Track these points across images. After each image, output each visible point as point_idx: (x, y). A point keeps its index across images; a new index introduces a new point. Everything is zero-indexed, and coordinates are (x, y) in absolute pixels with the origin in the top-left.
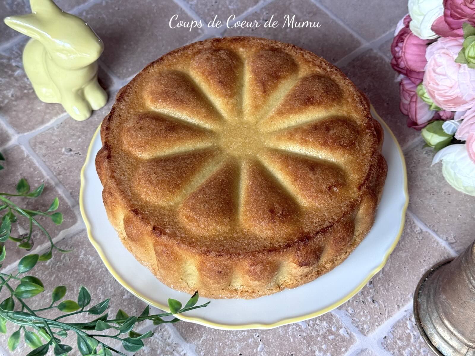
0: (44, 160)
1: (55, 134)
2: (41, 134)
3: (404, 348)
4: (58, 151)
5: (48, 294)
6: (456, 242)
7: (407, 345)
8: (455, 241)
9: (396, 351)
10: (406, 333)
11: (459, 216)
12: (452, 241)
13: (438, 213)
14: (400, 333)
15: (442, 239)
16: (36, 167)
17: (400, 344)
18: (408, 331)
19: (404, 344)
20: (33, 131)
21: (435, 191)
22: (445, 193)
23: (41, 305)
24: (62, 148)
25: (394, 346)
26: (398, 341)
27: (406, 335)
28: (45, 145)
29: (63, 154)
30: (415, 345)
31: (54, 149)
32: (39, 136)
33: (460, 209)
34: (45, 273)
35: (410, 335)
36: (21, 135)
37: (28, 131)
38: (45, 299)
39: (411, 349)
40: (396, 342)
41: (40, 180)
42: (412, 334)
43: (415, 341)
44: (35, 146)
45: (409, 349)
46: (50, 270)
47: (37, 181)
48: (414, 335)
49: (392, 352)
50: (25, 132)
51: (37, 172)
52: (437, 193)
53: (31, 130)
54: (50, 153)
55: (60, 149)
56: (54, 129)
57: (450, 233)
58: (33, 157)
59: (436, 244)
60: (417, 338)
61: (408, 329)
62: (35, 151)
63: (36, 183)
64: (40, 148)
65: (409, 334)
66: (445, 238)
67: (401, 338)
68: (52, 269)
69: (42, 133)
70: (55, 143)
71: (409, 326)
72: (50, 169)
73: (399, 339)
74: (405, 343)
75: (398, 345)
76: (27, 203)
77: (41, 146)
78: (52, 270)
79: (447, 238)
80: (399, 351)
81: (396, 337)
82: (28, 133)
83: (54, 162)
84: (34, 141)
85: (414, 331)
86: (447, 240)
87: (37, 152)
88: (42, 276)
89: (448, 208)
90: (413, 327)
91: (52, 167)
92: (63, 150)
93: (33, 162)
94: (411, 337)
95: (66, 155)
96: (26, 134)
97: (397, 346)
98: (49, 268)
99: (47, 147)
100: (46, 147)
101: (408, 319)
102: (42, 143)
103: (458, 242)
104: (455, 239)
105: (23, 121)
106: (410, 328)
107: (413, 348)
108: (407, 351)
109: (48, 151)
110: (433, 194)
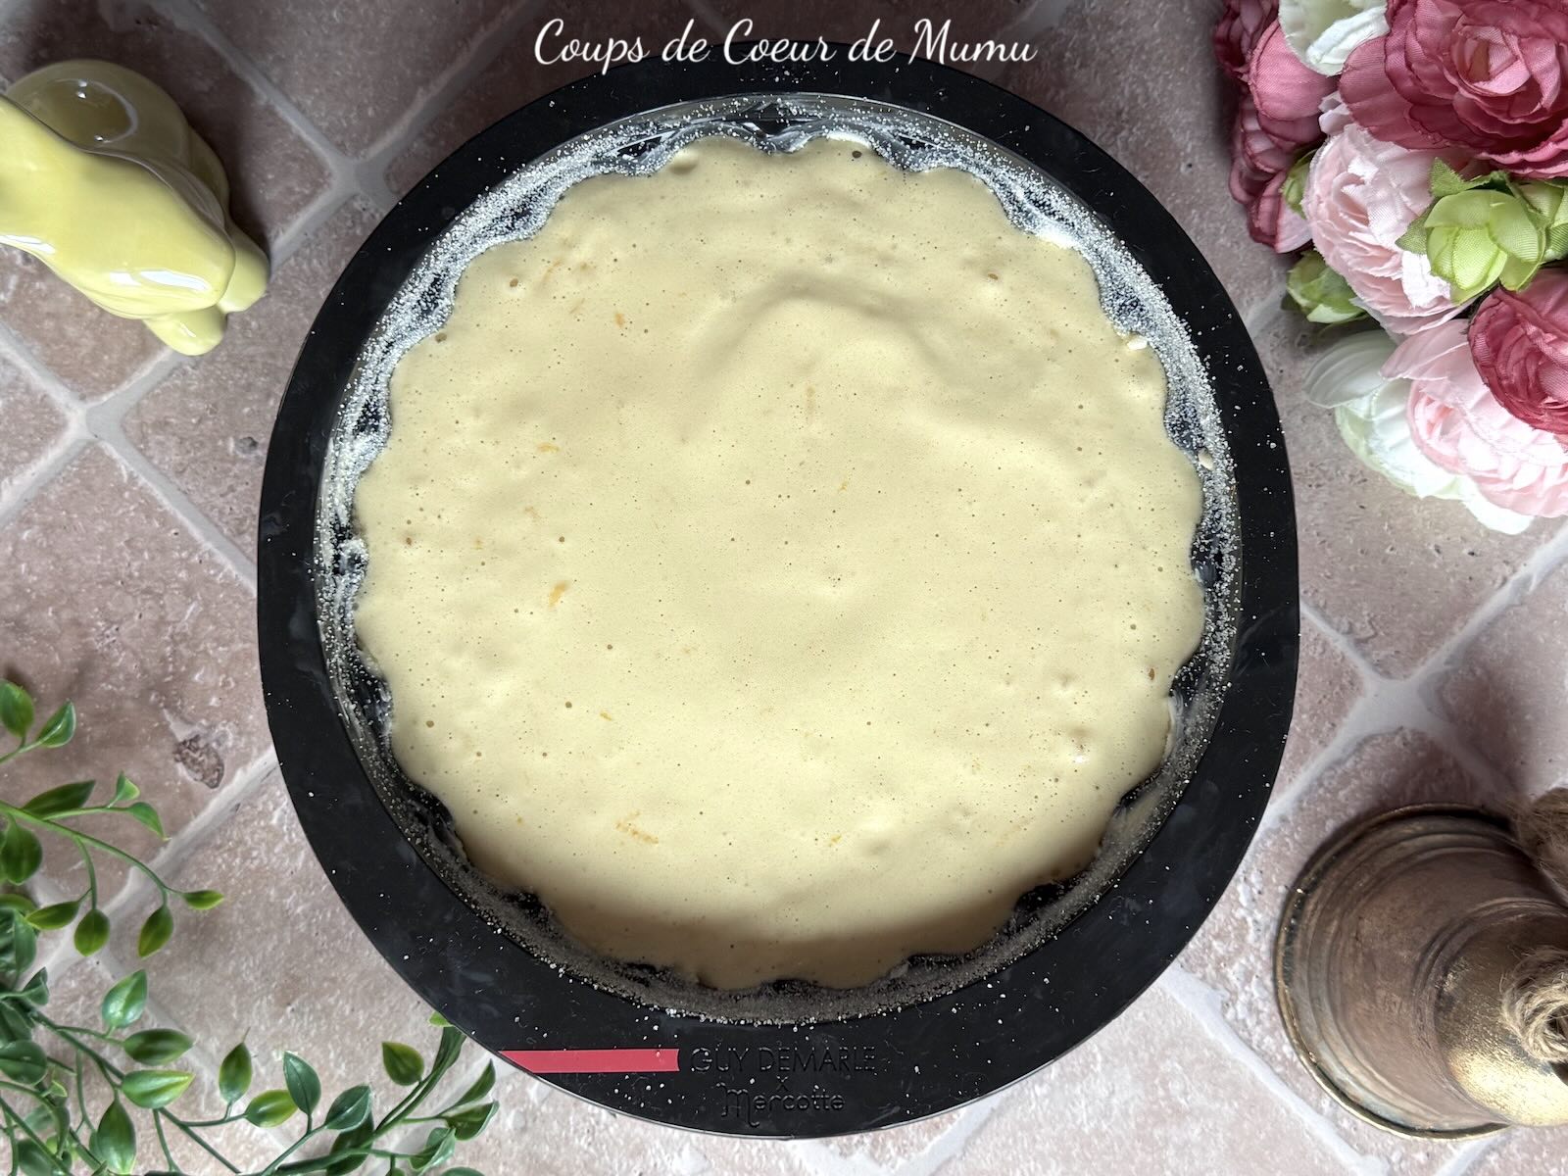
0: (184, 488)
1: (192, 388)
2: (150, 394)
3: (1229, 960)
4: (216, 449)
5: (299, 910)
6: (1376, 634)
7: (1239, 951)
8: (1372, 633)
9: (1210, 970)
10: (1237, 920)
11: (1388, 551)
12: (1363, 635)
13: (1330, 546)
14: (1219, 920)
15: (1338, 630)
16: (165, 512)
17: (1221, 951)
18: (1240, 913)
19: (1231, 949)
20: (126, 386)
21: (1325, 473)
22: (1352, 476)
23: (289, 942)
24: (225, 438)
25: (1205, 957)
26: (1215, 944)
27: (1235, 924)
28: (174, 434)
29: (235, 461)
30: (1258, 950)
31: (202, 444)
32: (145, 402)
33: (1390, 527)
34: (276, 850)
35: (1246, 922)
36: (91, 404)
37: (109, 389)
38: (293, 925)
39: (1248, 960)
40: (1210, 947)
41: (188, 559)
42: (1249, 920)
43: (1258, 939)
44: (144, 438)
45: (1243, 961)
46: (286, 838)
47: (182, 560)
48: (1255, 922)
49: (1199, 975)
50: (102, 393)
51: (173, 531)
52: (1330, 479)
53: (118, 383)
54: (195, 460)
55: (220, 443)
56: (185, 373)
57: (1361, 608)
58: (149, 478)
59: (1319, 649)
60: (1262, 928)
61: (1242, 906)
62: (150, 459)
63: (180, 570)
64: (161, 443)
65: (1244, 919)
66: (1345, 627)
67: (1223, 934)
68: (290, 834)
69: (152, 389)
70: (200, 422)
71: (1243, 899)
72: (207, 516)
73: (1217, 937)
74: (1233, 946)
75: (1216, 952)
76: (172, 637)
77: (161, 438)
78: (291, 840)
79: (1351, 625)
80: (1218, 970)
81: (1209, 933)
82: (111, 394)
83: (214, 490)
84: (135, 421)
85: (1256, 911)
86: (1351, 631)
87: (156, 462)
88: (269, 861)
89: (1357, 525)
90: (1254, 900)
91: (213, 507)
92: (232, 445)
93: (153, 498)
94: (1247, 929)
95: (245, 461)
96: (105, 398)
97: (1212, 956)
98: (284, 835)
99: (182, 441)
100: (175, 439)
101: (1242, 879)
102: (162, 425)
103: (1382, 634)
104: (1373, 628)
105: (84, 351)
106: (1245, 904)
107: (1252, 958)
108: (1236, 967)
109: (188, 452)
110: (1318, 486)
